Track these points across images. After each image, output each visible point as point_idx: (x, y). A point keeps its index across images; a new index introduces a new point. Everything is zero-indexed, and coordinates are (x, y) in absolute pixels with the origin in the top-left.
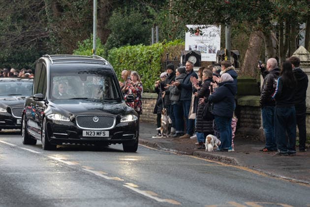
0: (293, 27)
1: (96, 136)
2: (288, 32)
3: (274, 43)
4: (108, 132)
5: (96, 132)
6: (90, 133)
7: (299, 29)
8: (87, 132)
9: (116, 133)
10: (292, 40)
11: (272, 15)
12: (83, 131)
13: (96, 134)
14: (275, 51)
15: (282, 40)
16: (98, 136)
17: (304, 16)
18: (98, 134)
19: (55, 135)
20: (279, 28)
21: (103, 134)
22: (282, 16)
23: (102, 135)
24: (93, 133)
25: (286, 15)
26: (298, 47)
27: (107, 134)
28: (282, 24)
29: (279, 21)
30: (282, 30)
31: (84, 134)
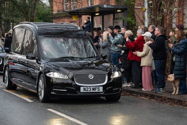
0: (9, 24)
1: (92, 91)
2: (7, 25)
3: (3, 29)
4: (102, 87)
5: (92, 88)
6: (86, 89)
7: (10, 24)
8: (85, 88)
9: (108, 88)
10: (8, 27)
11: (2, 21)
12: (81, 87)
13: (92, 89)
14: (3, 31)
15: (5, 28)
16: (94, 91)
17: (12, 21)
18: (93, 89)
19: (55, 91)
20: (4, 24)
21: (97, 89)
22: (5, 21)
23: (97, 91)
24: (89, 89)
25: (6, 20)
26: (10, 30)
27: (101, 89)
28: (5, 23)
29: (4, 22)
30: (5, 24)
31: (82, 90)
